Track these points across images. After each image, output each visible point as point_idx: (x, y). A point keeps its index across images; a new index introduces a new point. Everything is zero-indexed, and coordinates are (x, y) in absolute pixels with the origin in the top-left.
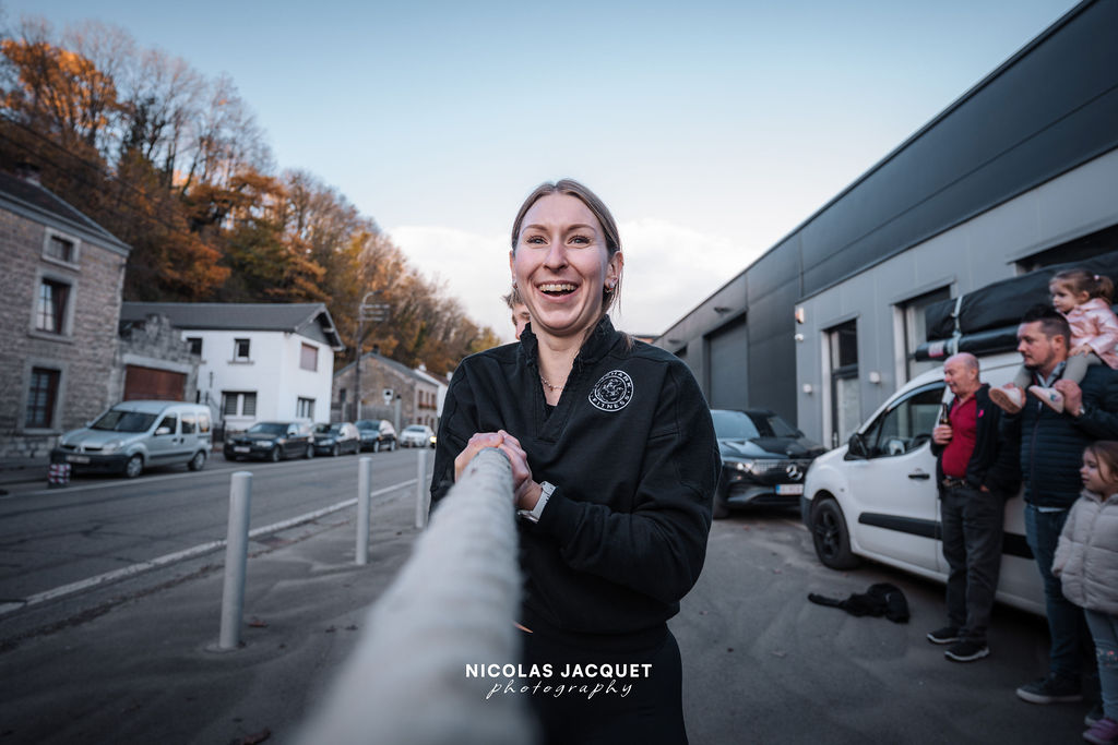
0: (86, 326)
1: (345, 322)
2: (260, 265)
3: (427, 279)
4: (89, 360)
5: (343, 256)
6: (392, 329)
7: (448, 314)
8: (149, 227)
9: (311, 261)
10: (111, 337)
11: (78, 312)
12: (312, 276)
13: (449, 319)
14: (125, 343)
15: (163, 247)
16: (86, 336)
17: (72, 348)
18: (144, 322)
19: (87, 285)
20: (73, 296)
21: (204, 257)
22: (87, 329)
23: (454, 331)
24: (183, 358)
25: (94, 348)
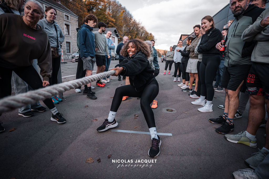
0: (73, 33)
1: (120, 32)
2: (102, 20)
3: (137, 21)
4: (74, 40)
5: (119, 17)
6: (130, 34)
7: (142, 30)
9: (112, 18)
11: (71, 31)
12: (112, 22)
13: (142, 31)
15: (83, 16)
16: (73, 36)
17: (71, 38)
19: (72, 25)
20: (70, 27)
23: (143, 34)
25: (75, 38)
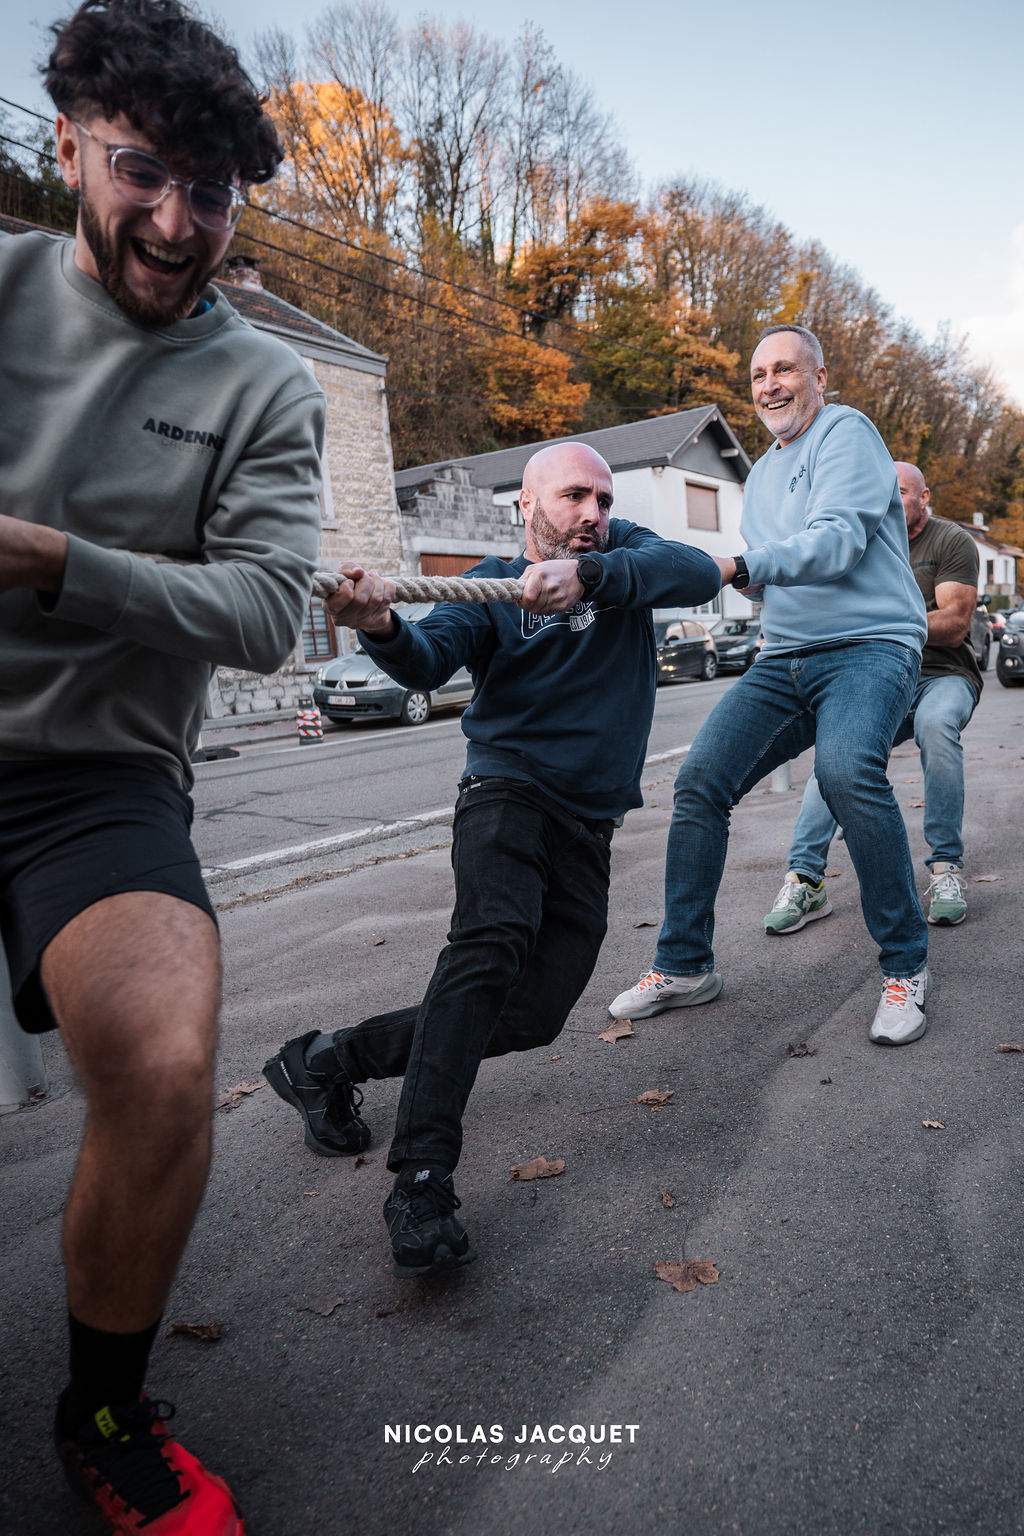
0: (350, 500)
2: (637, 371)
4: (367, 553)
7: (975, 404)
8: (466, 342)
9: (717, 347)
10: (390, 513)
13: (978, 412)
14: (410, 520)
15: (489, 369)
16: (355, 516)
17: (335, 536)
18: (432, 482)
21: (549, 371)
22: (350, 505)
24: (502, 533)
25: (369, 534)
